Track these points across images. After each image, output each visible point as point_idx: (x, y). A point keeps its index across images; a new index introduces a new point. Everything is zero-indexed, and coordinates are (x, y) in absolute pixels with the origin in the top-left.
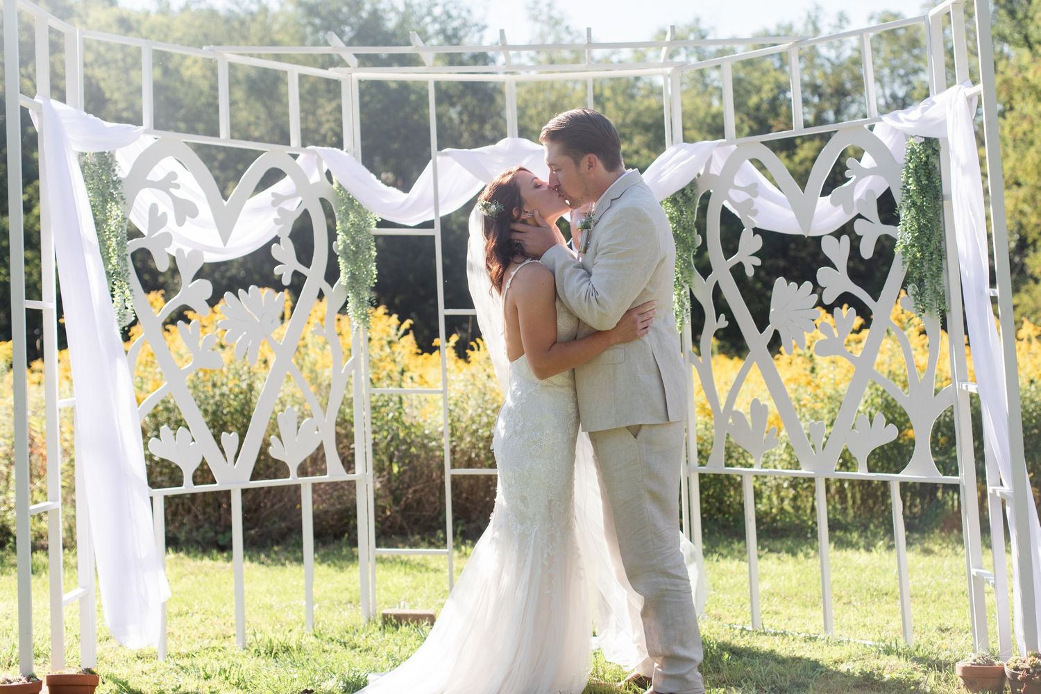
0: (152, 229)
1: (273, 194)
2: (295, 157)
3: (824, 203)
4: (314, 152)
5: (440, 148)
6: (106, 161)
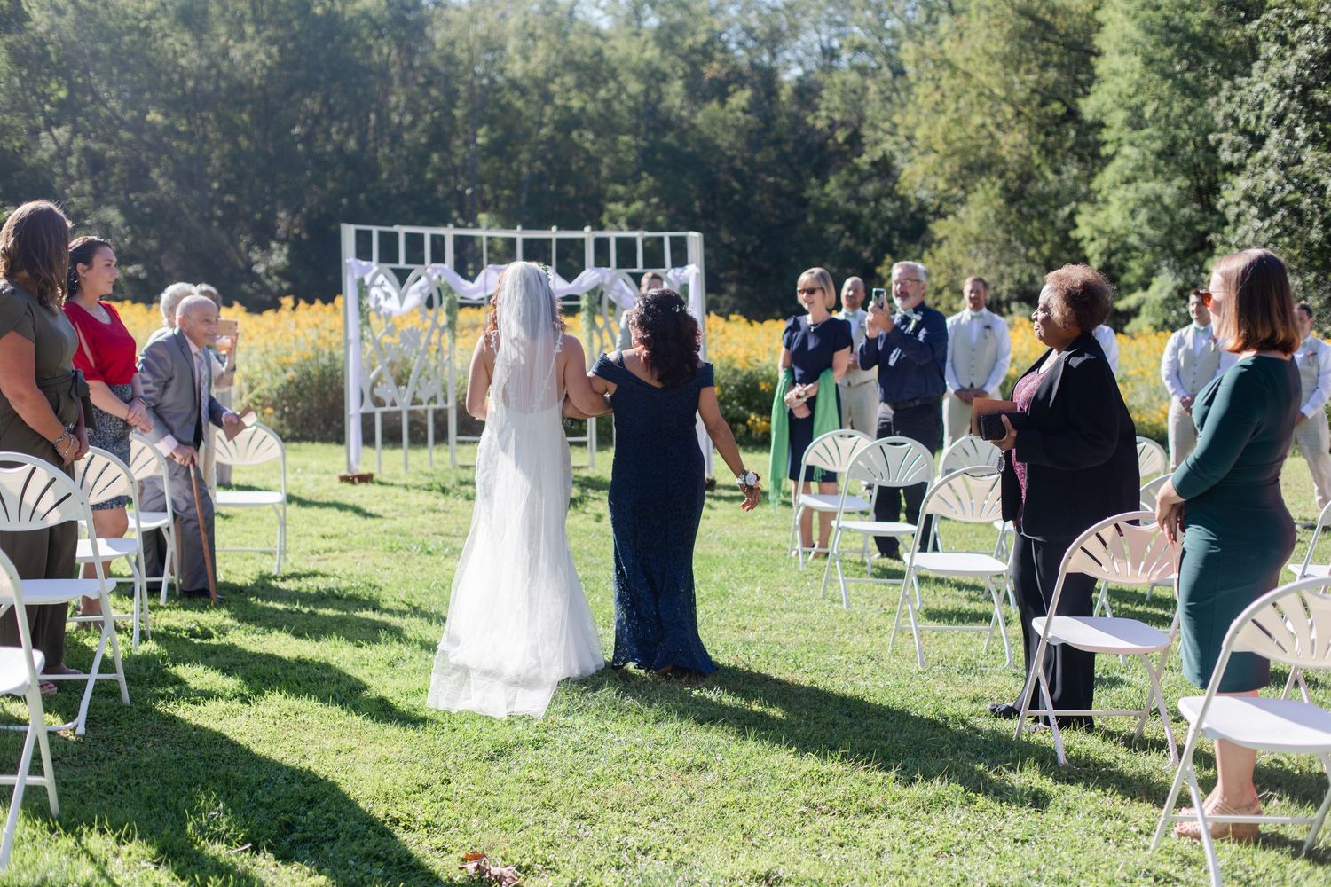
0: (375, 305)
1: (419, 287)
2: (427, 269)
4: (434, 266)
5: (487, 264)
6: (362, 280)
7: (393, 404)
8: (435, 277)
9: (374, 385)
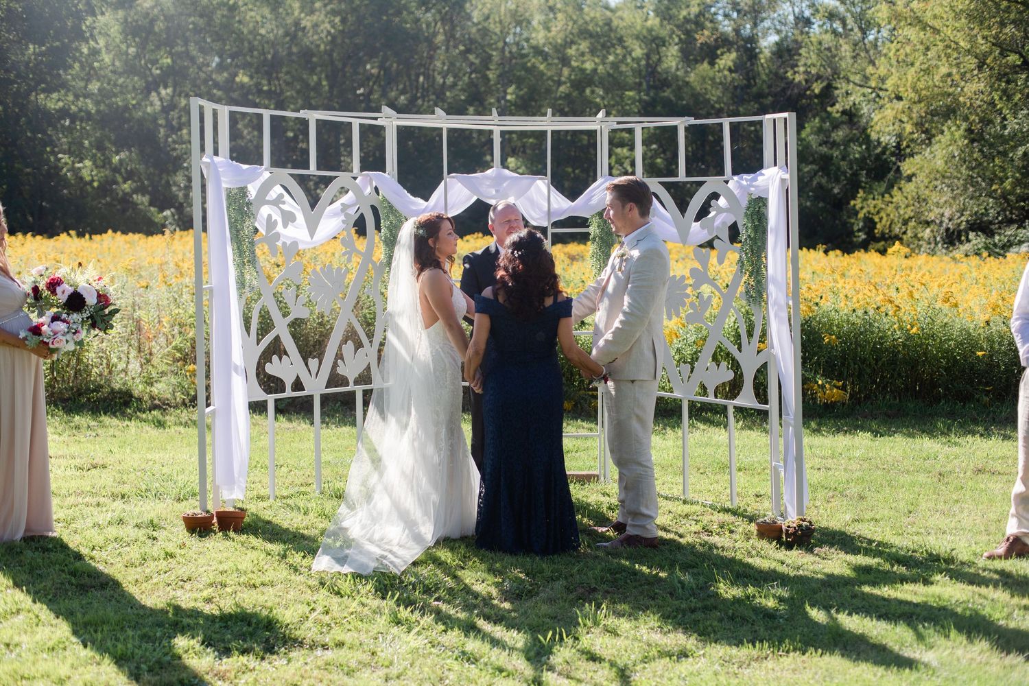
0: (268, 231)
1: (342, 204)
2: (355, 178)
3: (696, 226)
4: (368, 175)
5: (449, 173)
6: (243, 191)
7: (298, 385)
8: (368, 190)
9: (266, 357)
